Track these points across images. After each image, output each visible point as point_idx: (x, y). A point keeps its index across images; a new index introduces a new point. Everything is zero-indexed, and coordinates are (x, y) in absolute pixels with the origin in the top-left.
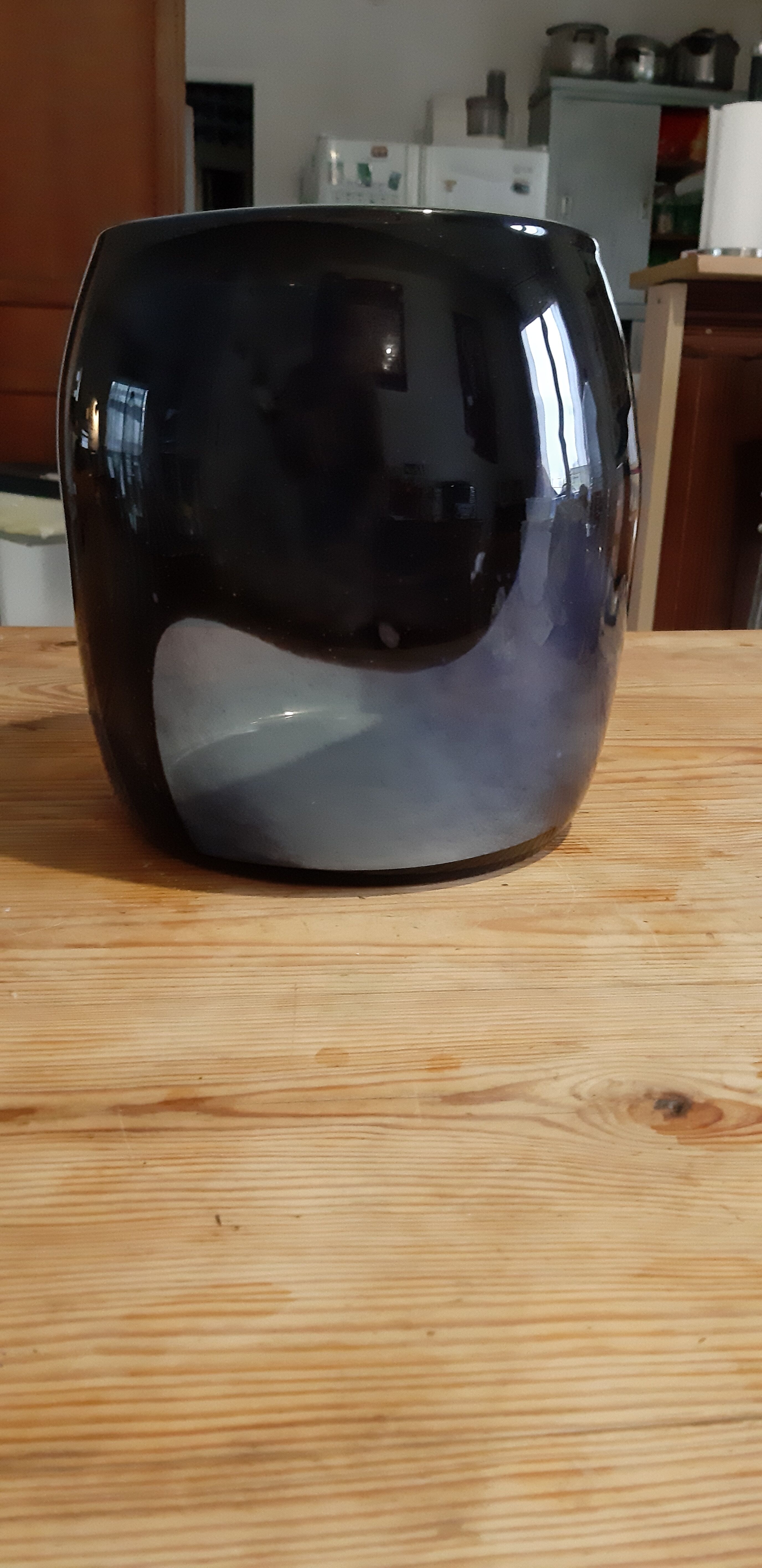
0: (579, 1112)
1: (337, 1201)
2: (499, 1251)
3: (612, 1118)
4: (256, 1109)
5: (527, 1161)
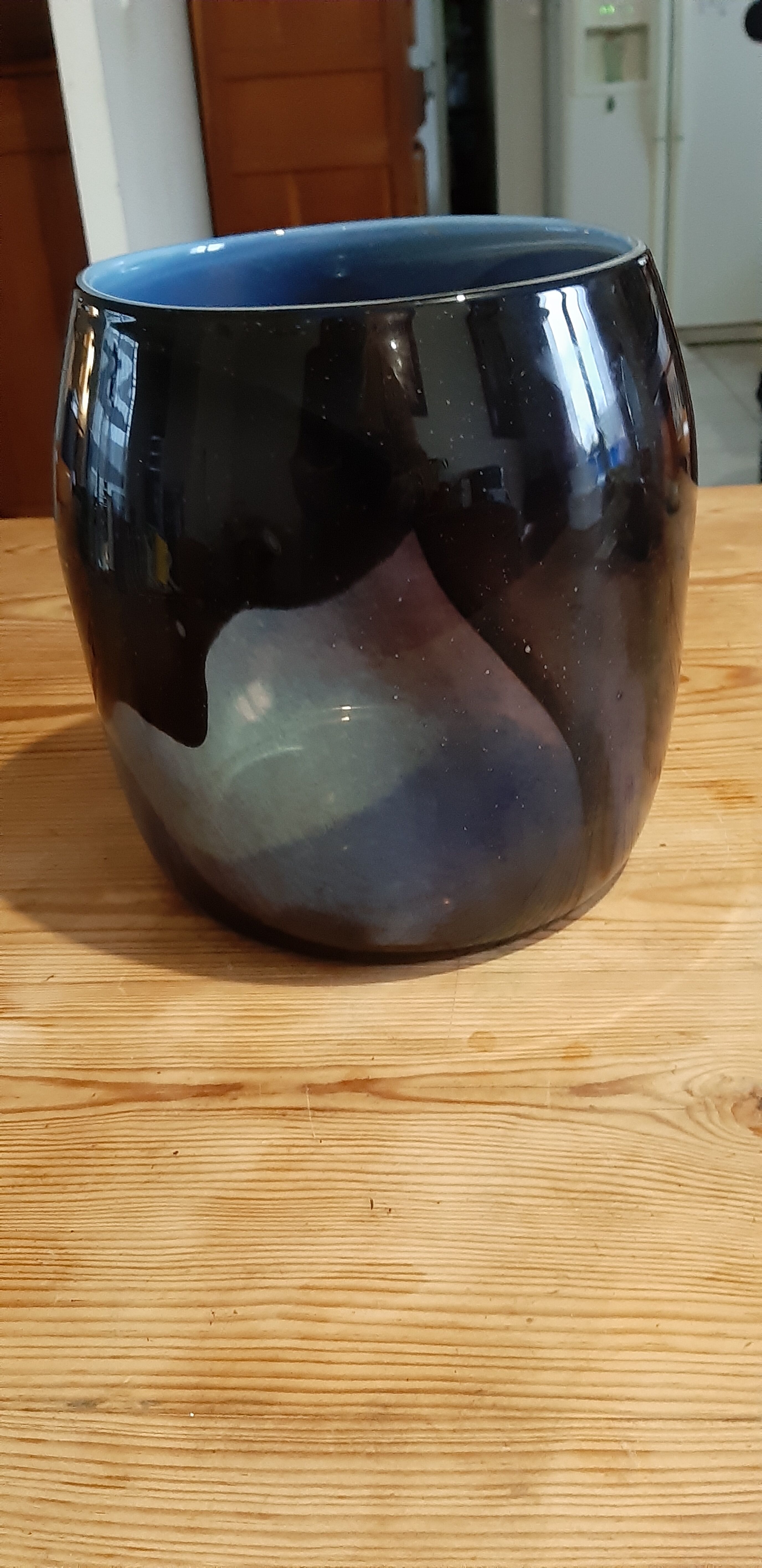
0: (688, 1109)
1: (471, 1190)
2: (596, 1247)
3: (715, 1116)
4: (415, 1093)
5: (634, 1158)
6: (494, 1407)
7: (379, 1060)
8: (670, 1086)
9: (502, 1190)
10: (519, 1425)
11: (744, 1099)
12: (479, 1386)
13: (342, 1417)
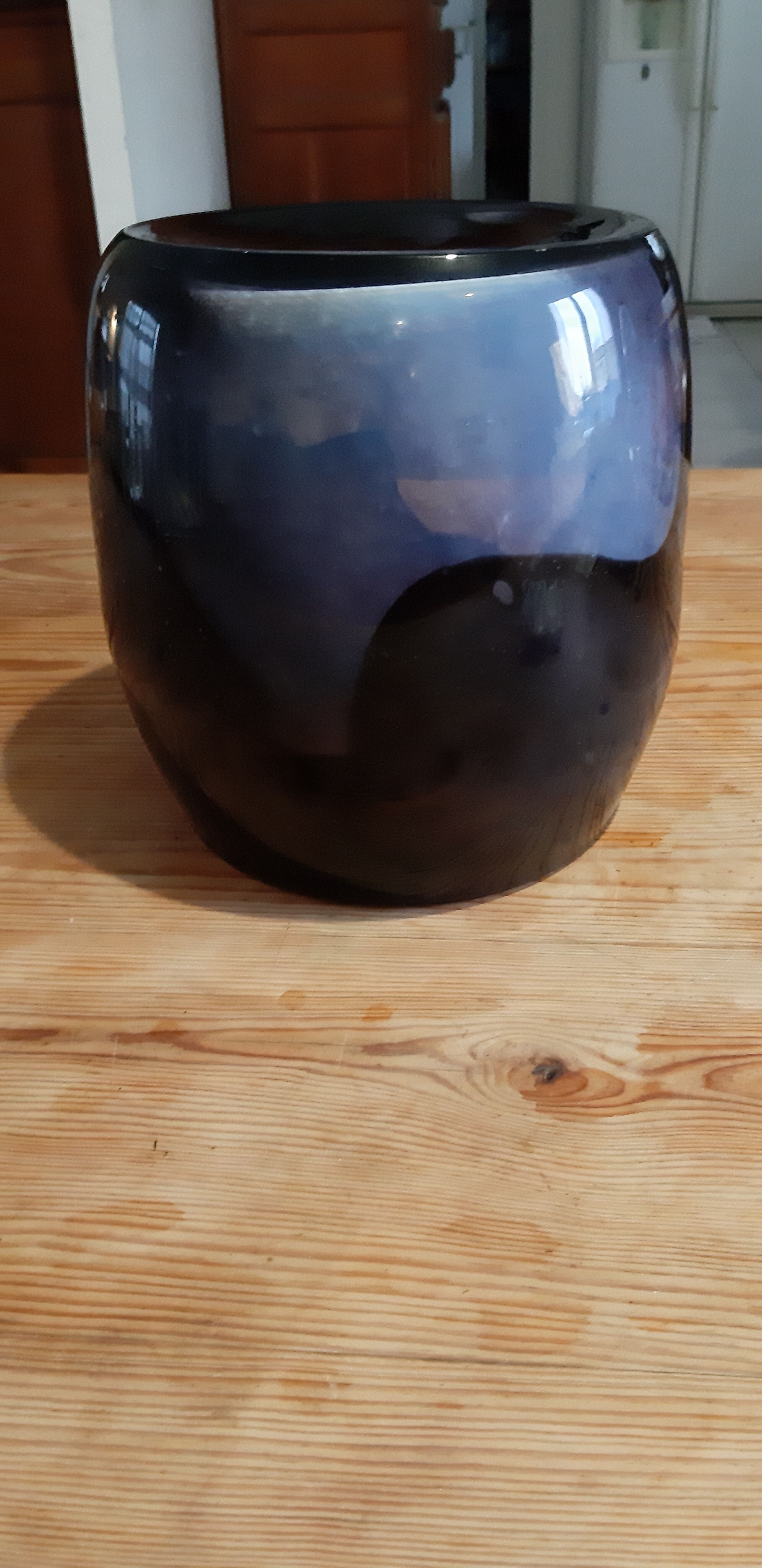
1: (247, 1137)
2: (348, 1195)
4: (217, 1046)
5: (406, 1113)
6: (216, 1336)
7: (192, 1014)
8: (457, 1049)
9: (275, 1139)
10: (235, 1354)
11: (522, 1064)
12: (207, 1317)
13: (76, 1339)
